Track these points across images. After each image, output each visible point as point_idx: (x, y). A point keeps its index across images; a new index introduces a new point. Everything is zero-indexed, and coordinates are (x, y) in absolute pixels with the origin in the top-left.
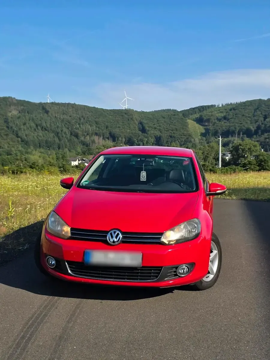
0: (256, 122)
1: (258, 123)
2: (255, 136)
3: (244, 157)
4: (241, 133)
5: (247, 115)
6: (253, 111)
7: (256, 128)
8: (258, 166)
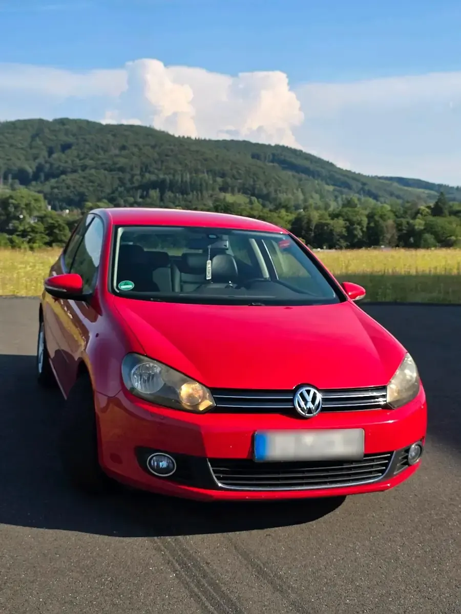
0: (35, 158)
1: (37, 161)
2: (34, 183)
3: (18, 218)
4: (10, 176)
5: (20, 145)
6: (29, 140)
7: (35, 169)
8: (48, 235)
